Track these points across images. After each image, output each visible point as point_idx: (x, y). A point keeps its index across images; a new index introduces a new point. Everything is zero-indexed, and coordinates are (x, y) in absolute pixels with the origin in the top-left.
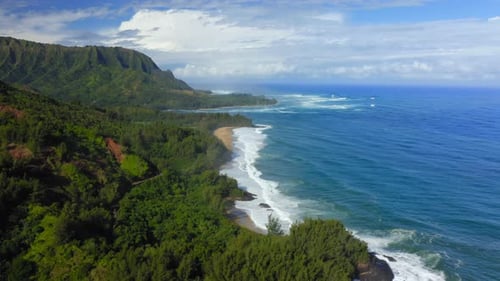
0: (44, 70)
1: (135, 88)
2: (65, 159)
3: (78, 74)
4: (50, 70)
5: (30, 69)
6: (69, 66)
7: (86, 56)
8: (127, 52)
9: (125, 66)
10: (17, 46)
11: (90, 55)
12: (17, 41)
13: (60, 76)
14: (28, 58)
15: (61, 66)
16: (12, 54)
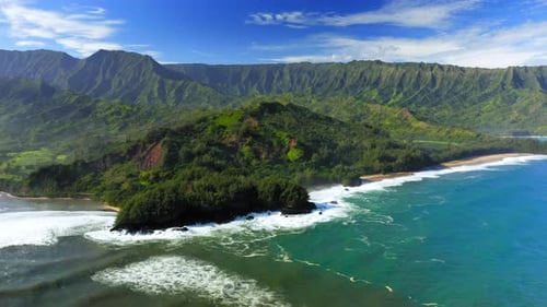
0: (457, 94)
4: (461, 93)
5: (445, 93)
6: (482, 89)
7: (502, 78)
10: (439, 71)
11: (505, 76)
14: (446, 84)
15: (474, 89)
16: (434, 79)
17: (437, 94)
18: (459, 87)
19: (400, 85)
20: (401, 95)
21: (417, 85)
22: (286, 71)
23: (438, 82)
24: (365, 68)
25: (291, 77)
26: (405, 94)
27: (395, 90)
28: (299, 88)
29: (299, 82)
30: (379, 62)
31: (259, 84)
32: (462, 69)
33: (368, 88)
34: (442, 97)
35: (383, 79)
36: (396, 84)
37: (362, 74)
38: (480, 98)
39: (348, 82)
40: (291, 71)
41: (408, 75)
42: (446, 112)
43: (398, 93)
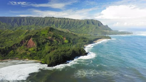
0: (74, 26)
1: (93, 30)
2: (55, 39)
3: (81, 26)
4: (75, 25)
5: (71, 25)
6: (80, 25)
7: (84, 22)
8: (94, 20)
9: (93, 24)
10: (69, 20)
11: (85, 21)
12: (69, 19)
13: (78, 27)
14: (71, 23)
15: (78, 24)
16: (68, 22)
17: (70, 26)
18: (75, 24)
19: (60, 23)
20: (61, 26)
21: (64, 23)
22: (25, 19)
23: (69, 23)
24: (50, 19)
25: (27, 21)
26: (62, 25)
27: (59, 25)
28: (29, 24)
29: (29, 22)
30: (53, 17)
31: (17, 23)
32: (74, 19)
33: (51, 24)
34: (71, 26)
35: (55, 22)
36: (59, 23)
37: (49, 20)
38: (80, 27)
39: (45, 23)
40: (27, 19)
41: (62, 21)
42: (74, 30)
43: (60, 25)
